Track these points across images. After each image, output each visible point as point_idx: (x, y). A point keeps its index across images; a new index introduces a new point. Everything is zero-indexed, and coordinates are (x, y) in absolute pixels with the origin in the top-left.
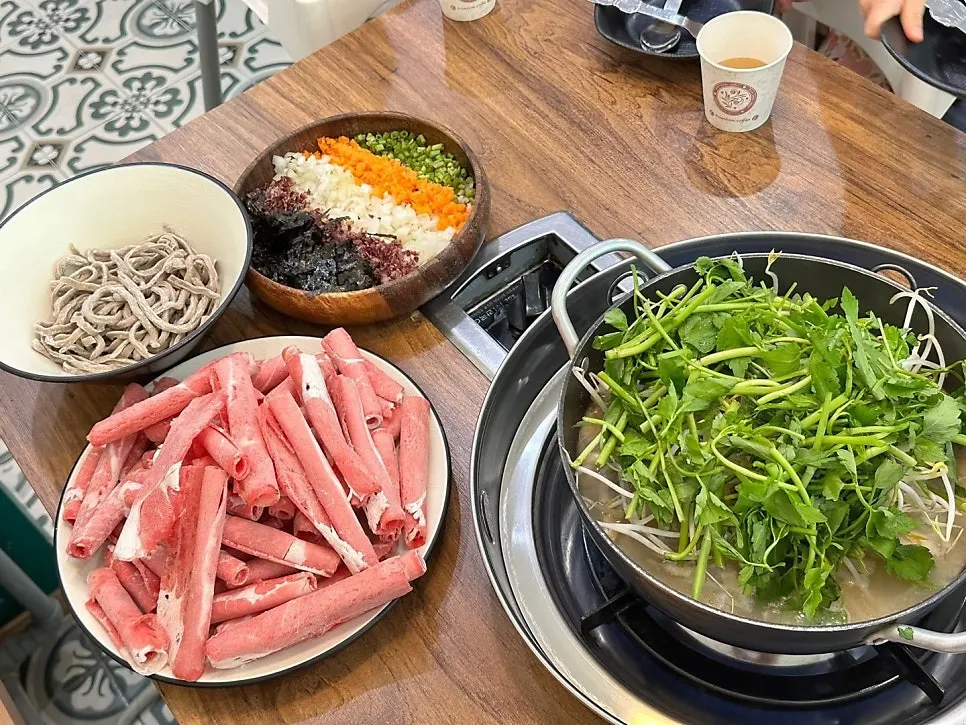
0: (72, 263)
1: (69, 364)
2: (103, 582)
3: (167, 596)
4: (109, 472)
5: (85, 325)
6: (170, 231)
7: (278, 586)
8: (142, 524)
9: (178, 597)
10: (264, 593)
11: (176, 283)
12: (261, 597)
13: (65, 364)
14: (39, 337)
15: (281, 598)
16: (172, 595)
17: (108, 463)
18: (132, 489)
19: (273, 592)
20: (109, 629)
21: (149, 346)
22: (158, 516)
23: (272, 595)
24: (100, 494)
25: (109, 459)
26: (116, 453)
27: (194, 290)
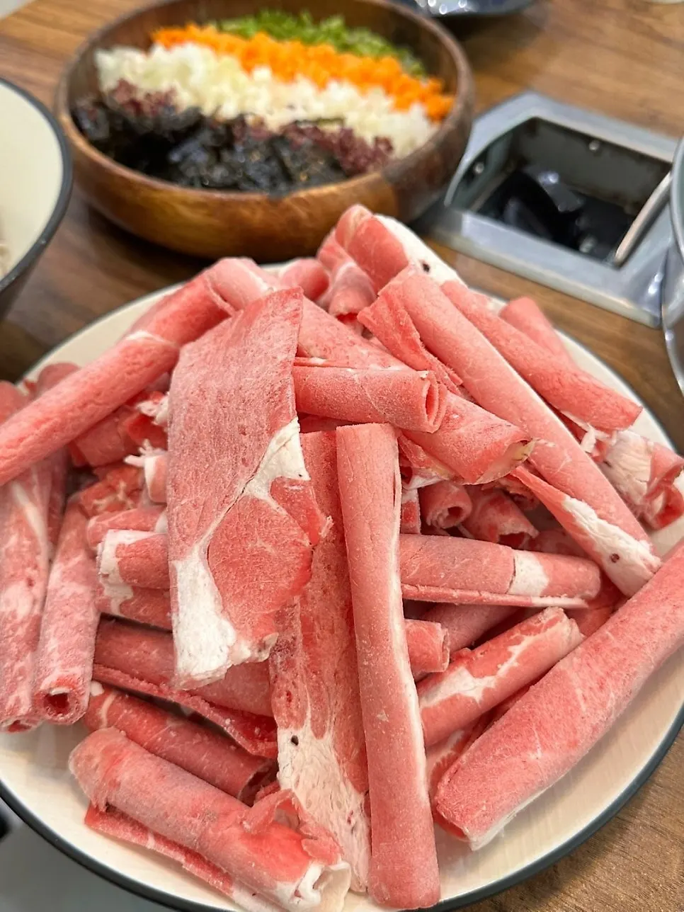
2: (116, 760)
3: (295, 741)
4: (32, 537)
7: (516, 650)
8: (222, 586)
9: (319, 733)
10: (493, 672)
12: (490, 682)
15: (528, 672)
16: (305, 733)
17: (22, 522)
18: (128, 542)
19: (512, 662)
20: (181, 858)
22: (263, 553)
23: (512, 671)
24: (30, 583)
25: (20, 512)
26: (32, 499)
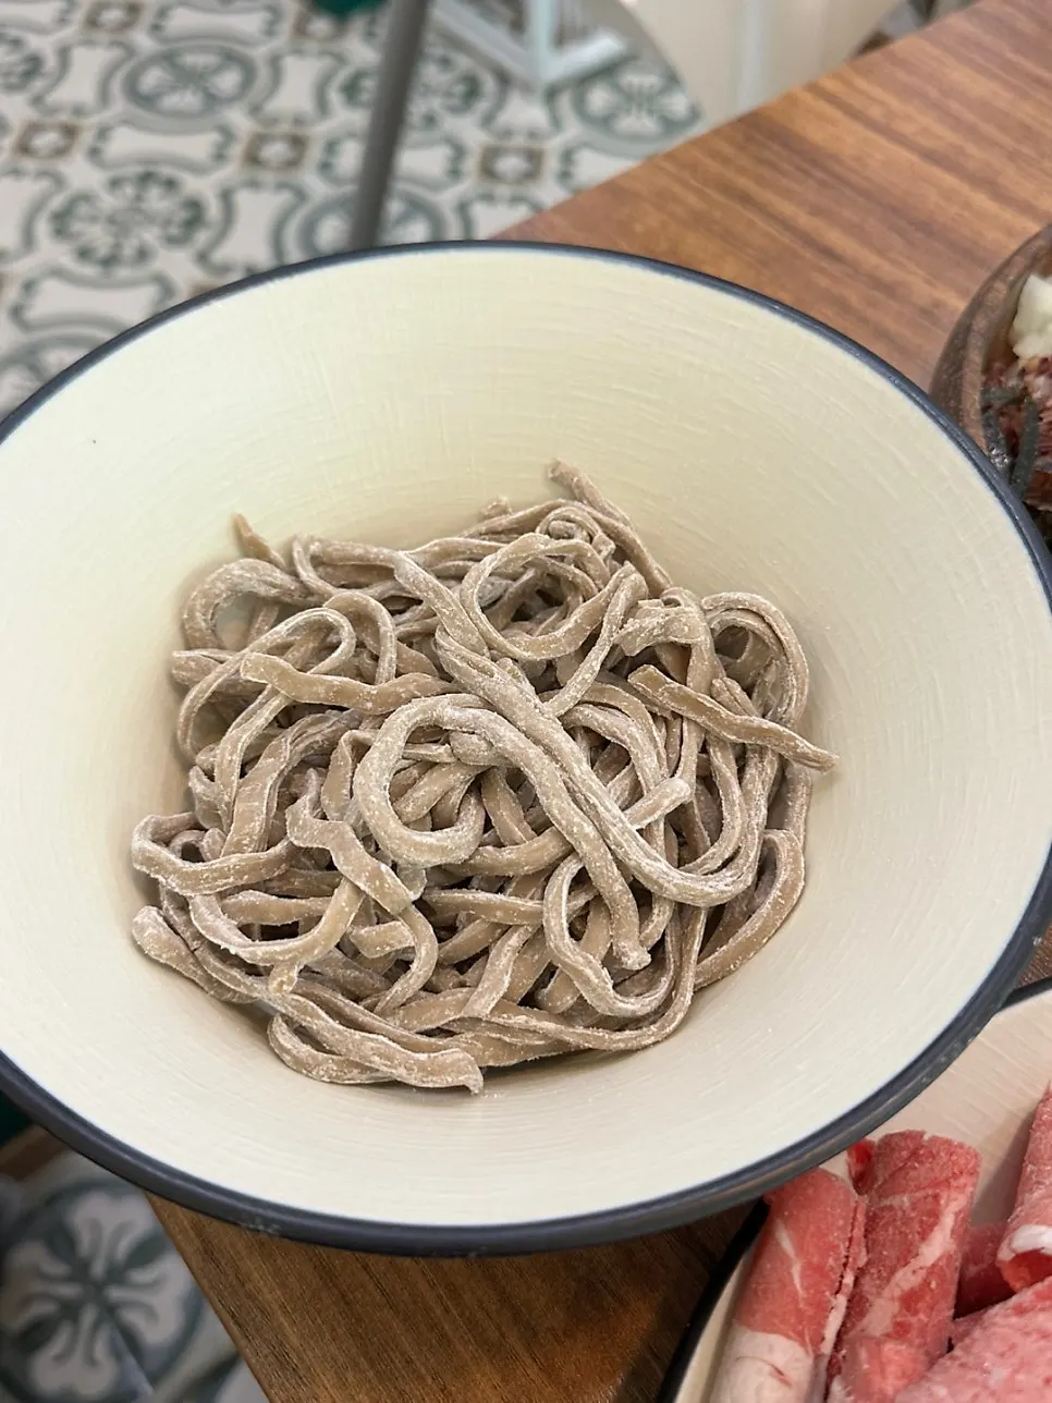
0: (246, 587)
1: (303, 1034)
5: (378, 875)
6: (575, 493)
11: (662, 697)
13: (280, 1031)
14: (150, 891)
21: (611, 960)
27: (730, 726)
